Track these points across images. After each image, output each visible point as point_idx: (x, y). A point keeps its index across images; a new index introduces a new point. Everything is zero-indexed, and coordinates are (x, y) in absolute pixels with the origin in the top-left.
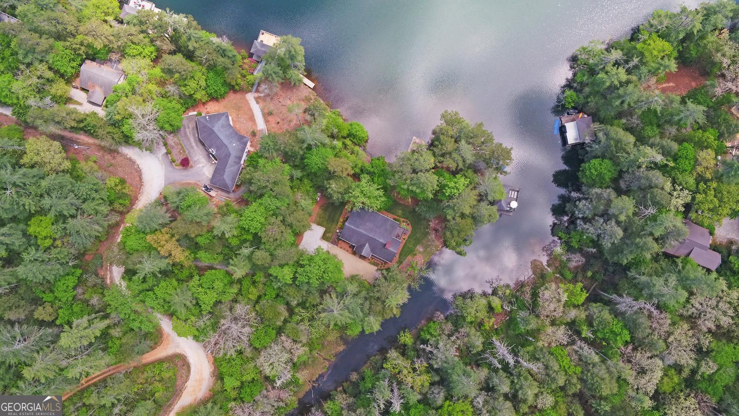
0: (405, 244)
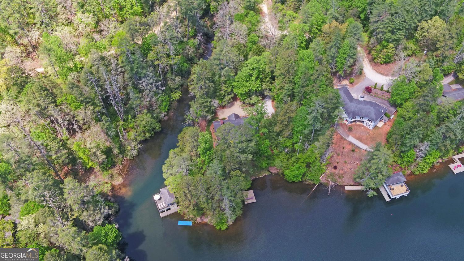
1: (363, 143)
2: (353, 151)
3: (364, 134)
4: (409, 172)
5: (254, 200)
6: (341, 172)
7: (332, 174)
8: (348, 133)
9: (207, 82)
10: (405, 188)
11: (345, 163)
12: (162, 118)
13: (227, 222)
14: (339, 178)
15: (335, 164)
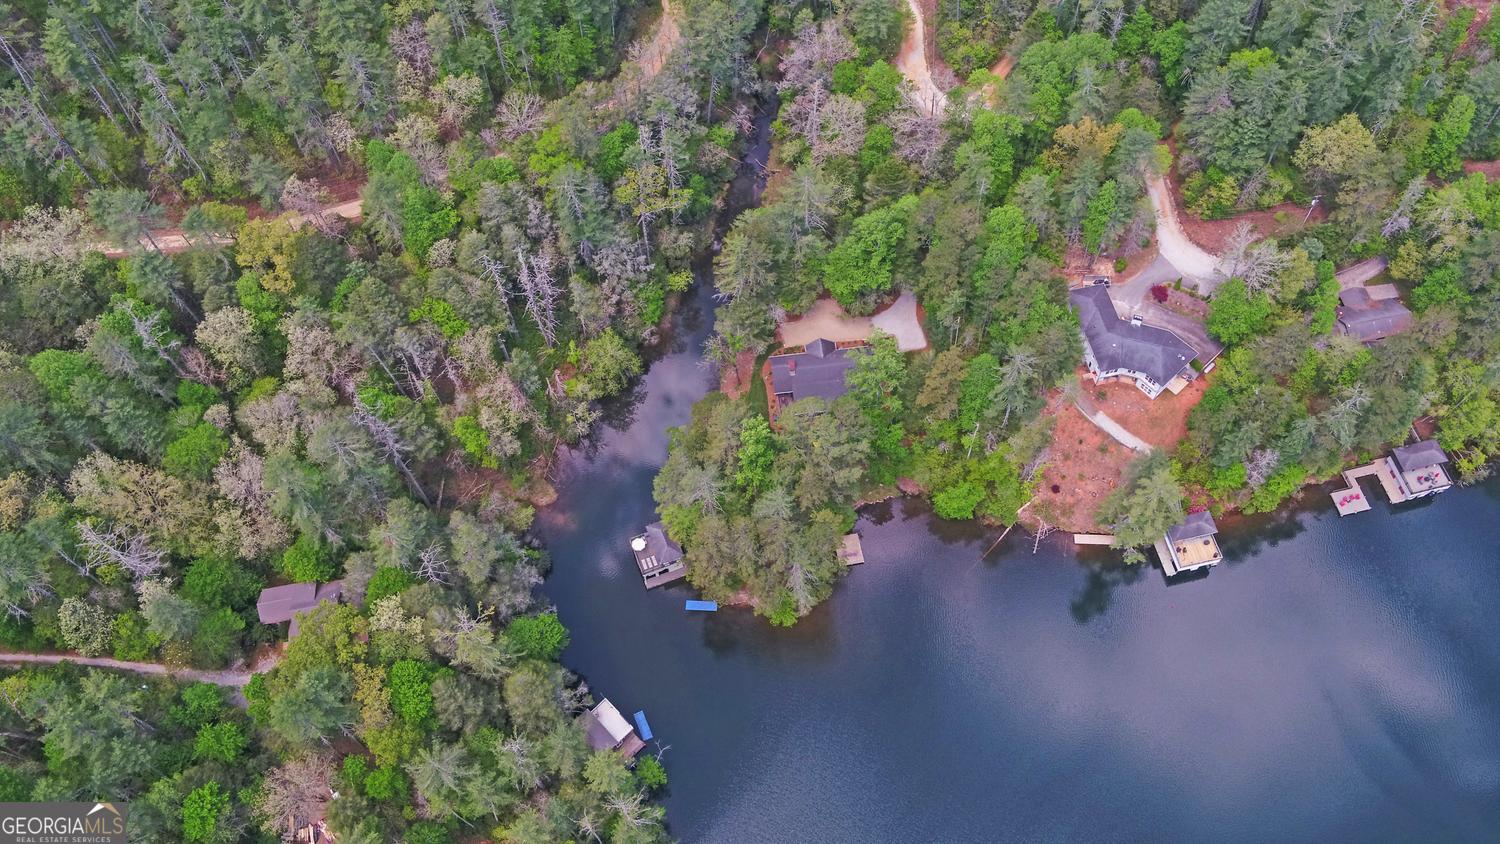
0: (766, 401)
1: (1129, 431)
2: (1103, 450)
3: (1135, 409)
4: (1233, 506)
5: (861, 559)
6: (1070, 500)
7: (1048, 504)
8: (1096, 404)
9: (762, 271)
10: (1212, 548)
11: (1082, 477)
12: (645, 340)
13: (796, 610)
14: (1063, 514)
15: (1057, 481)
